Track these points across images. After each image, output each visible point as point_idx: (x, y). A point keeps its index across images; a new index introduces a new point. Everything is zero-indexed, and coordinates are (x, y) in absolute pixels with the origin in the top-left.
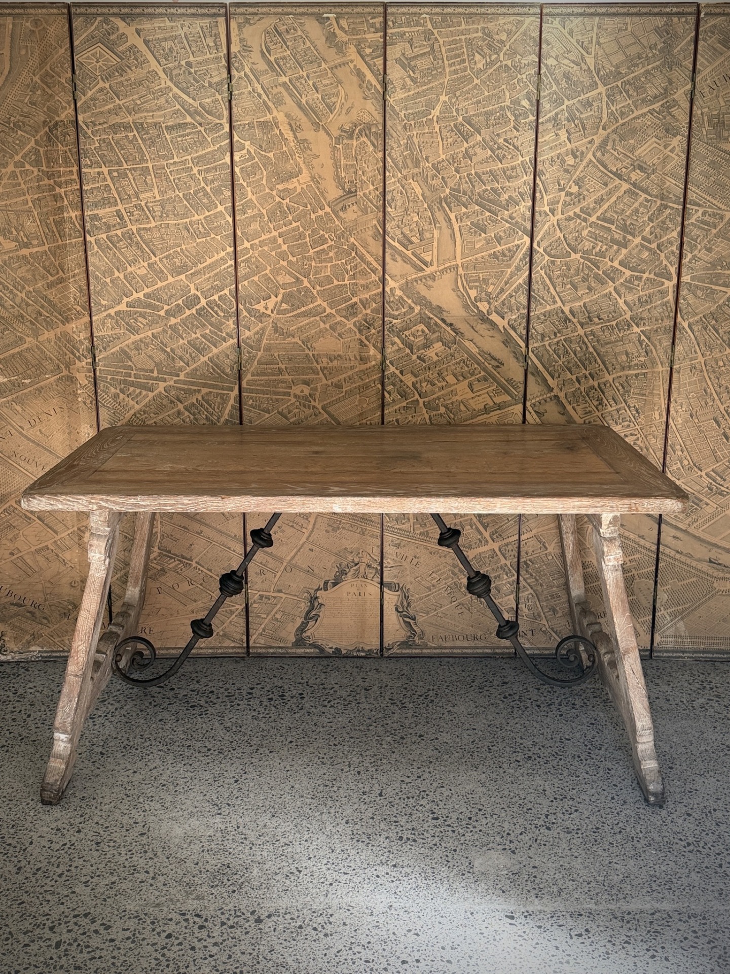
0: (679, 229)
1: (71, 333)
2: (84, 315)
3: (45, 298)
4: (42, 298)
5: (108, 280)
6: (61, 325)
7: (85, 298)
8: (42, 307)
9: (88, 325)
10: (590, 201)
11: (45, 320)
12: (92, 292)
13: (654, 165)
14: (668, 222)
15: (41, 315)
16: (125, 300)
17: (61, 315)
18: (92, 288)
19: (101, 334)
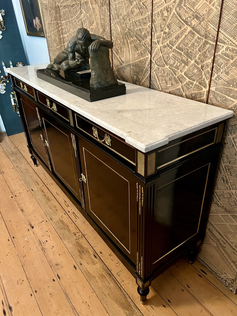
0: (213, 57)
10: (173, 37)
13: (203, 15)
14: (207, 53)
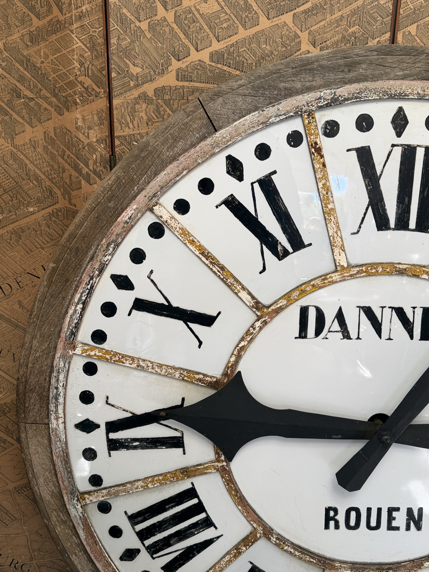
1: (73, 130)
2: (97, 95)
3: (27, 63)
4: (21, 63)
5: (144, 26)
6: (54, 114)
7: (101, 62)
8: (21, 79)
9: (106, 115)
11: (26, 105)
12: (113, 48)
15: (19, 96)
16: (175, 65)
17: (55, 96)
18: (113, 41)
19: (127, 132)
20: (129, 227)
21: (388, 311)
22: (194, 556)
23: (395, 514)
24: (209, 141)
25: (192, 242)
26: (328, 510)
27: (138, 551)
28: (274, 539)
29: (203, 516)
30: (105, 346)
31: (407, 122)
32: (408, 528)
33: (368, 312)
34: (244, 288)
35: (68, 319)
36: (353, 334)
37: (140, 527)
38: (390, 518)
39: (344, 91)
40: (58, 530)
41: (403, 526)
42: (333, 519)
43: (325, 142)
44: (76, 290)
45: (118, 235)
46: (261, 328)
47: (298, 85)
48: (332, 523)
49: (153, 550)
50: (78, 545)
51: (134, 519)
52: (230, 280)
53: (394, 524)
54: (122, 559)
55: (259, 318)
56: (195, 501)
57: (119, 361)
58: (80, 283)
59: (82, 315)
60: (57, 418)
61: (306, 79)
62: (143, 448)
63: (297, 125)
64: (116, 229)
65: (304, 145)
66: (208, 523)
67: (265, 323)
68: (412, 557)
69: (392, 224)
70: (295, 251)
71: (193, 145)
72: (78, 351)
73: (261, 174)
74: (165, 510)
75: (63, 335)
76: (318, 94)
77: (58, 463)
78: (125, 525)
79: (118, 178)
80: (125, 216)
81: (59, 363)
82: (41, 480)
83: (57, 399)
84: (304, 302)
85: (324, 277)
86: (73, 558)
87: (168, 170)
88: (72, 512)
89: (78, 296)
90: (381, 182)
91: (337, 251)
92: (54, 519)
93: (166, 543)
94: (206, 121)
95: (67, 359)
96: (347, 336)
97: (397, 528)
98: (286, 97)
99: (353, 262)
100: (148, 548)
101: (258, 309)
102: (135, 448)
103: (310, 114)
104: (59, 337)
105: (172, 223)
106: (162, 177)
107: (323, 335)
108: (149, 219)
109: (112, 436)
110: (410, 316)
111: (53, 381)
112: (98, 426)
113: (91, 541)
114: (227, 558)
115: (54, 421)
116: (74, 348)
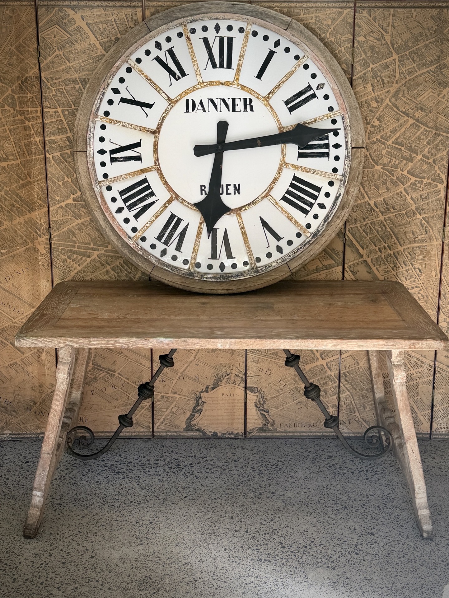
20: (118, 69)
21: (219, 100)
22: (147, 209)
23: (229, 187)
24: (148, 35)
25: (143, 74)
26: (201, 186)
27: (123, 208)
28: (180, 200)
29: (150, 191)
30: (109, 117)
31: (220, 28)
32: (235, 194)
33: (212, 101)
34: (163, 92)
35: (94, 106)
36: (207, 110)
37: (124, 197)
38: (227, 189)
39: (196, 17)
40: (89, 199)
41: (233, 193)
42: (204, 190)
43: (191, 36)
44: (98, 94)
45: (114, 72)
46: (171, 108)
47: (180, 16)
48: (203, 192)
49: (130, 207)
50: (98, 207)
51: (122, 193)
52: (158, 89)
53: (229, 192)
54: (116, 212)
55: (170, 104)
56: (147, 184)
57: (115, 123)
58: (99, 91)
59: (100, 104)
60: (90, 148)
61: (183, 14)
62: (125, 161)
63: (180, 29)
64: (114, 69)
65: (184, 37)
66: (152, 194)
67: (172, 106)
68: (237, 207)
69: (218, 66)
70: (183, 77)
71: (142, 37)
72: (98, 119)
73: (168, 48)
74: (135, 189)
75: (93, 112)
76: (187, 18)
77: (90, 167)
78: (118, 196)
79: (114, 50)
80: (117, 64)
81: (91, 124)
82: (83, 177)
83: (90, 139)
84: (187, 97)
85: (194, 87)
86: (95, 213)
87: (133, 46)
88: (96, 190)
89: (98, 96)
90: (213, 50)
91: (198, 76)
92: (88, 195)
93: (135, 204)
94: (147, 28)
95: (95, 123)
96: (204, 111)
97: (230, 194)
98: (176, 20)
99: (204, 81)
100: (127, 207)
101: (169, 100)
102: (122, 161)
103: (185, 25)
104: (91, 113)
105: (135, 66)
106: (131, 49)
107: (195, 111)
108: (126, 66)
109: (112, 156)
110: (228, 102)
111: (89, 132)
112: (106, 152)
113: (103, 203)
114: (161, 209)
115: (88, 149)
116: (97, 118)
